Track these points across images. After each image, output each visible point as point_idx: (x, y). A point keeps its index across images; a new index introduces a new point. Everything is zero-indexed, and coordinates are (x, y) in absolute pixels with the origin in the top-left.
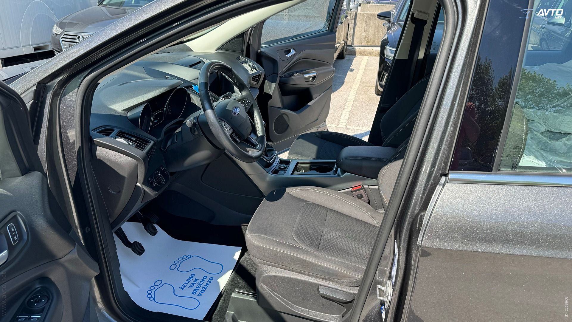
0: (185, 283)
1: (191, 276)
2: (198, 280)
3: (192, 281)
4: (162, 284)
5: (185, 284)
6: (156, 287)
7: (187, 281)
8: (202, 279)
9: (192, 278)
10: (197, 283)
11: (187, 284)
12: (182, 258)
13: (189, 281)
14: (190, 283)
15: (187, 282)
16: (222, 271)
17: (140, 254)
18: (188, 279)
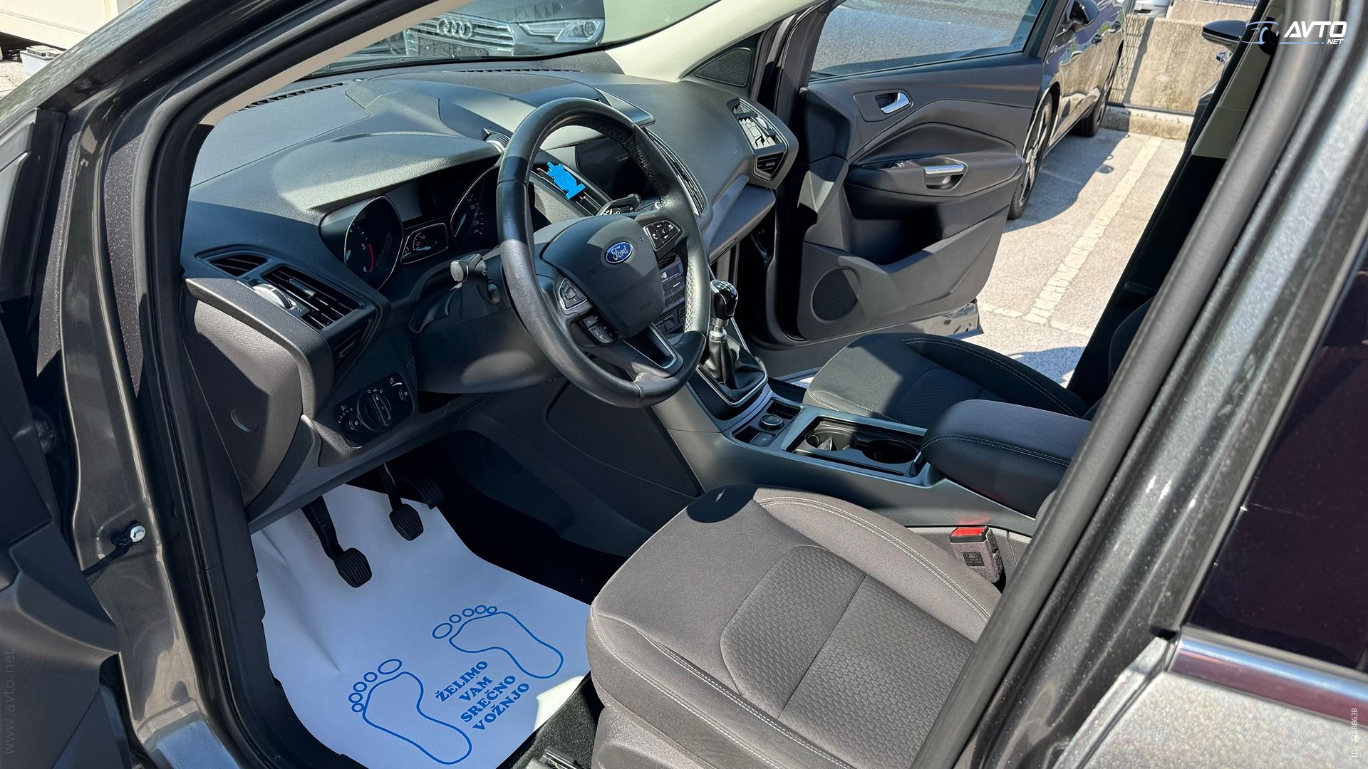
0: (455, 683)
1: (477, 666)
2: (490, 682)
3: (473, 683)
4: (399, 671)
5: (454, 687)
6: (381, 678)
7: (462, 677)
8: (501, 683)
9: (478, 673)
10: (485, 690)
11: (460, 687)
12: (472, 610)
13: (467, 681)
14: (467, 687)
15: (461, 682)
16: (557, 672)
17: (356, 584)
18: (467, 674)
